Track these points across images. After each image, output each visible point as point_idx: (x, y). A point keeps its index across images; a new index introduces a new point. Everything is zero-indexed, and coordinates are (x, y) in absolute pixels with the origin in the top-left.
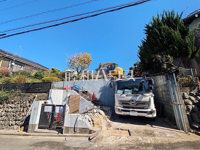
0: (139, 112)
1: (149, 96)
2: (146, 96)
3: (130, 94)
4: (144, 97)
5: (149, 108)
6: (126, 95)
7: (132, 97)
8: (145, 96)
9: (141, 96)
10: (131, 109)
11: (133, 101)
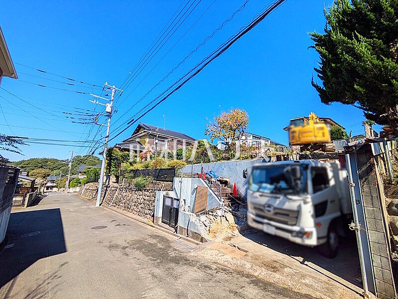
0: (277, 228)
1: (299, 201)
2: (291, 201)
3: (267, 193)
4: (289, 202)
5: (297, 224)
6: (261, 194)
7: (268, 198)
8: (291, 199)
9: (283, 199)
10: (266, 221)
11: (269, 206)
